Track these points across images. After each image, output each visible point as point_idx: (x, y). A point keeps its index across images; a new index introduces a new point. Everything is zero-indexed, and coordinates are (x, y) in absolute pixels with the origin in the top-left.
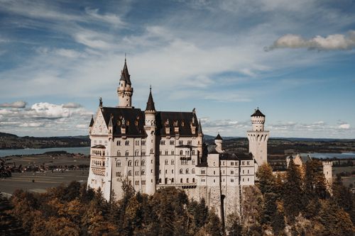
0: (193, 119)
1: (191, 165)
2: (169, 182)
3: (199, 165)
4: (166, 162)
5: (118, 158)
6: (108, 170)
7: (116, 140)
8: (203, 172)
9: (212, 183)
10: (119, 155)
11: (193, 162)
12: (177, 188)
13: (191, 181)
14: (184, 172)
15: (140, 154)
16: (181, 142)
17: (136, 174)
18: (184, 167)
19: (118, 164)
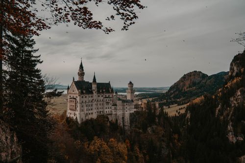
1: (110, 106)
2: (101, 113)
3: (113, 105)
4: (100, 104)
5: (82, 104)
6: (78, 109)
7: (82, 95)
8: (115, 108)
9: (120, 113)
10: (82, 102)
11: (111, 104)
12: (105, 115)
13: (110, 112)
14: (107, 108)
16: (106, 96)
17: (89, 110)
18: (107, 106)
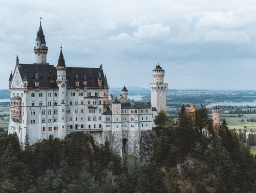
0: (100, 74)
1: (97, 114)
2: (80, 128)
3: (104, 114)
4: (76, 111)
5: (33, 108)
6: (24, 118)
7: (31, 92)
8: (108, 119)
9: (116, 129)
10: (33, 105)
11: (100, 111)
12: (85, 133)
13: (97, 127)
14: (92, 119)
15: (52, 104)
16: (89, 94)
17: (50, 121)
18: (92, 115)
19: (33, 113)
